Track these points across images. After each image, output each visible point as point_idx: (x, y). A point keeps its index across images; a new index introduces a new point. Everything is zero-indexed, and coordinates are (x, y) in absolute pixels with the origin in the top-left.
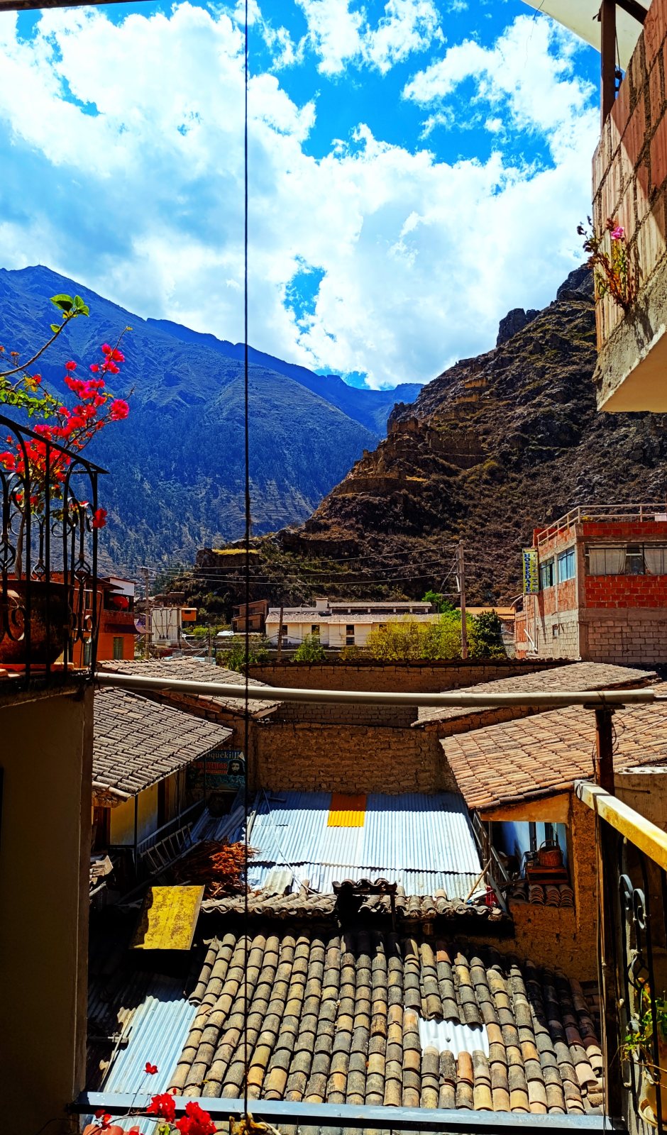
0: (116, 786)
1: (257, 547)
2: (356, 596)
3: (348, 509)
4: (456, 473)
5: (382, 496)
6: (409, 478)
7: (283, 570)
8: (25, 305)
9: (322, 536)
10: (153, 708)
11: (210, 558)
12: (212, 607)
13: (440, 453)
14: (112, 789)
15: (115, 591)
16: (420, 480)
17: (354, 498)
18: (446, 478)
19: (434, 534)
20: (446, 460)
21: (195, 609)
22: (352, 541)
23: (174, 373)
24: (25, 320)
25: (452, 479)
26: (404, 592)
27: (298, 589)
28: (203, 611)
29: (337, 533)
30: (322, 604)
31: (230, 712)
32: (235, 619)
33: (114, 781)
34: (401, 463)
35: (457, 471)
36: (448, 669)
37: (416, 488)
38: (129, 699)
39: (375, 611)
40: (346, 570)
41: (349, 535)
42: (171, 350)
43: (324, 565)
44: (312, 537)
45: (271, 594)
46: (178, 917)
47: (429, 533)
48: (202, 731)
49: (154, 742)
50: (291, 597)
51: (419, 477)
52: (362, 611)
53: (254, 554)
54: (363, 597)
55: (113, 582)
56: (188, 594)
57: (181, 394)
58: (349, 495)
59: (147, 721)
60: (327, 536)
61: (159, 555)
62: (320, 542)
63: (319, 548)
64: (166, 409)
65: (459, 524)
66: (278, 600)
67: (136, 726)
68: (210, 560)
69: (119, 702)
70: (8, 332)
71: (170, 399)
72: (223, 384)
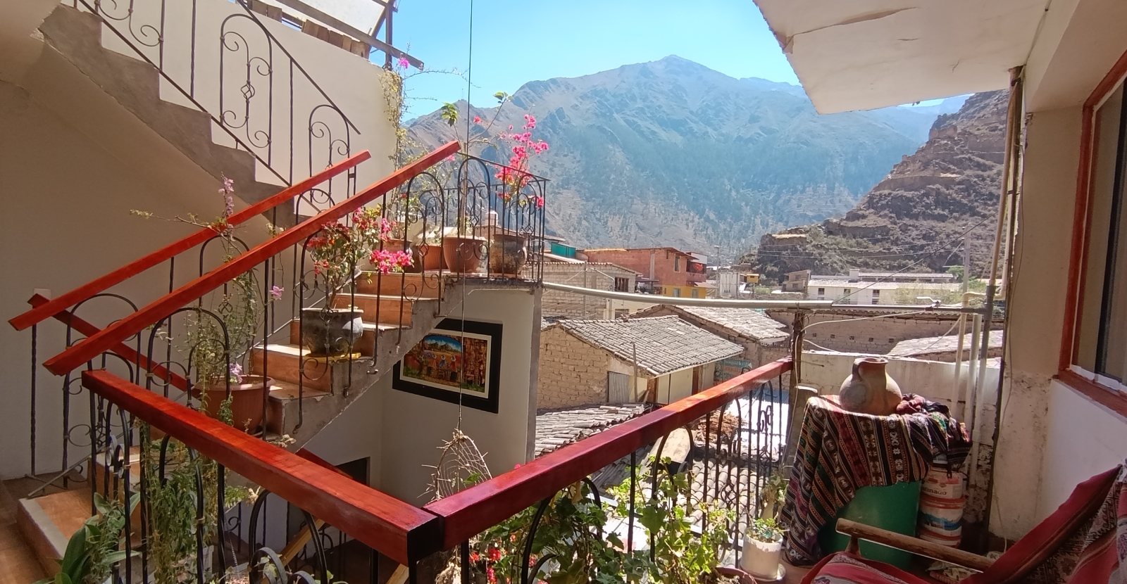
0: (651, 368)
1: (807, 232)
2: (885, 268)
3: (884, 202)
4: (990, 168)
5: (916, 191)
6: (943, 175)
7: (825, 249)
8: (662, 83)
9: (860, 223)
10: (694, 330)
11: (770, 241)
12: (769, 275)
13: (976, 152)
14: (649, 369)
15: (694, 261)
16: (954, 176)
17: (890, 194)
18: (980, 173)
19: (963, 220)
20: (982, 158)
21: (758, 275)
22: (885, 226)
23: (756, 114)
24: (662, 93)
25: (985, 174)
26: (929, 266)
27: (836, 263)
28: (764, 277)
29: (872, 221)
30: (855, 273)
31: (744, 337)
32: (785, 283)
33: (651, 365)
34: (937, 163)
35: (993, 166)
36: (930, 322)
37: (948, 183)
38: (680, 323)
39: (899, 280)
40: (877, 248)
41: (882, 222)
42: (756, 98)
43: (859, 244)
44: (851, 224)
45: (814, 266)
46: (679, 445)
47: (957, 219)
48: (722, 346)
49: (688, 348)
50: (830, 268)
51: (953, 173)
52: (886, 280)
53: (803, 238)
54: (891, 269)
55: (693, 255)
56: (753, 265)
57: (762, 128)
58: (886, 192)
59: (687, 337)
60: (863, 223)
61: (739, 240)
62: (857, 228)
63: (855, 232)
64: (750, 140)
65: (990, 211)
66: (819, 270)
67: (677, 339)
68: (768, 241)
69: (672, 324)
70: (651, 101)
71: (753, 133)
72: (792, 117)
